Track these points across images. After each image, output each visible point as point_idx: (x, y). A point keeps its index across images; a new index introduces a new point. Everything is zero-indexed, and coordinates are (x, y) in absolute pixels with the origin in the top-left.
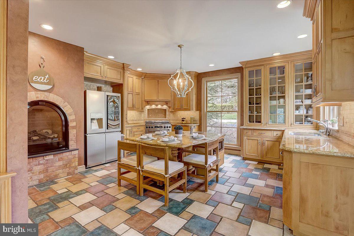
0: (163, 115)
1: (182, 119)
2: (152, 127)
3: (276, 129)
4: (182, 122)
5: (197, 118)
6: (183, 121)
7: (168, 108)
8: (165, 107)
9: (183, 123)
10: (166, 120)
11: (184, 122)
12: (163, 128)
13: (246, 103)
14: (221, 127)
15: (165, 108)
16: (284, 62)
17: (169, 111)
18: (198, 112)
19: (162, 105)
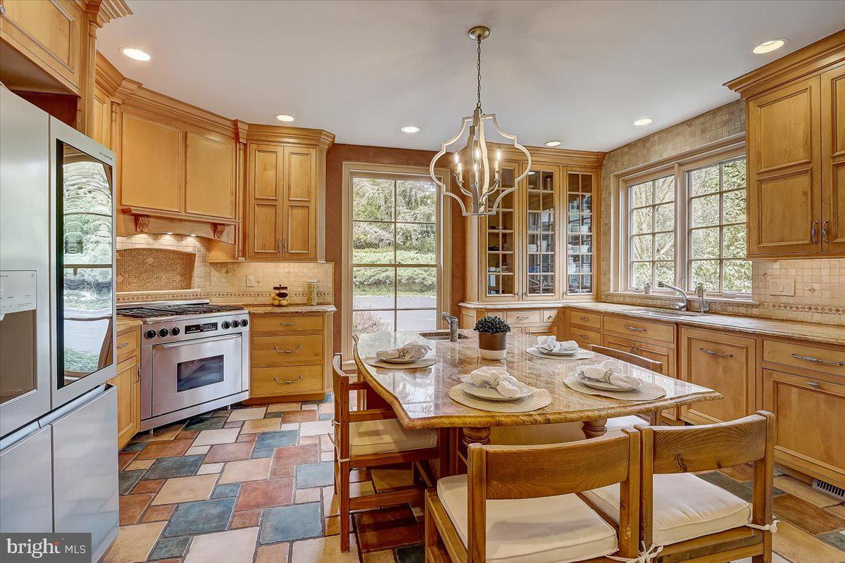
0: (178, 278)
1: (275, 288)
2: (175, 332)
3: (549, 306)
4: (276, 302)
5: (328, 285)
6: (283, 295)
7: (203, 249)
8: (190, 244)
9: (280, 306)
10: (196, 296)
11: (284, 302)
12: (220, 330)
13: (483, 244)
14: (395, 310)
15: (190, 250)
16: (553, 164)
17: (204, 260)
18: (330, 266)
19: (180, 236)
